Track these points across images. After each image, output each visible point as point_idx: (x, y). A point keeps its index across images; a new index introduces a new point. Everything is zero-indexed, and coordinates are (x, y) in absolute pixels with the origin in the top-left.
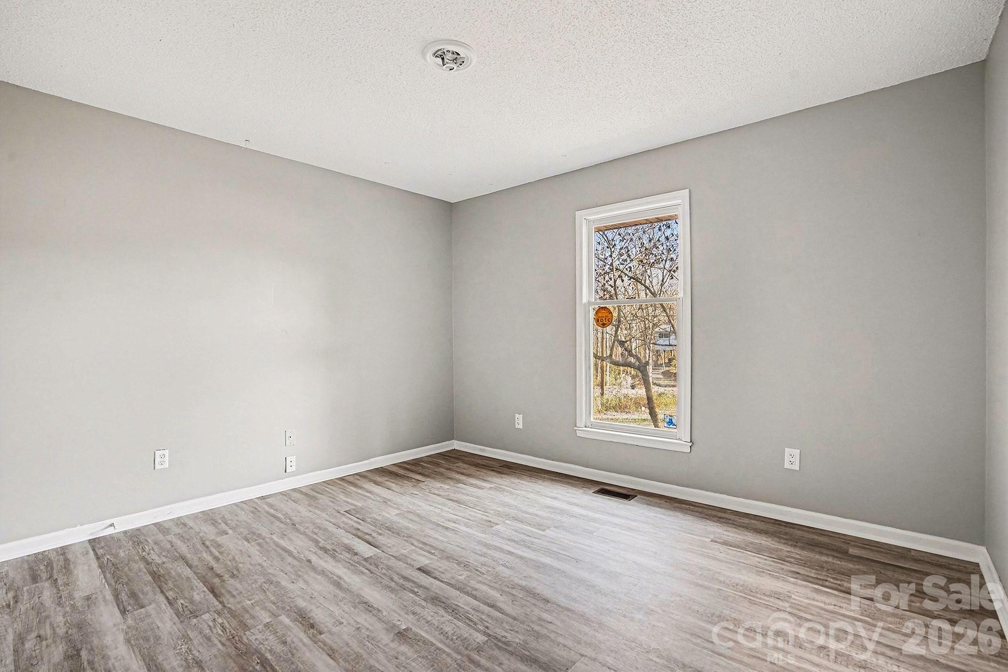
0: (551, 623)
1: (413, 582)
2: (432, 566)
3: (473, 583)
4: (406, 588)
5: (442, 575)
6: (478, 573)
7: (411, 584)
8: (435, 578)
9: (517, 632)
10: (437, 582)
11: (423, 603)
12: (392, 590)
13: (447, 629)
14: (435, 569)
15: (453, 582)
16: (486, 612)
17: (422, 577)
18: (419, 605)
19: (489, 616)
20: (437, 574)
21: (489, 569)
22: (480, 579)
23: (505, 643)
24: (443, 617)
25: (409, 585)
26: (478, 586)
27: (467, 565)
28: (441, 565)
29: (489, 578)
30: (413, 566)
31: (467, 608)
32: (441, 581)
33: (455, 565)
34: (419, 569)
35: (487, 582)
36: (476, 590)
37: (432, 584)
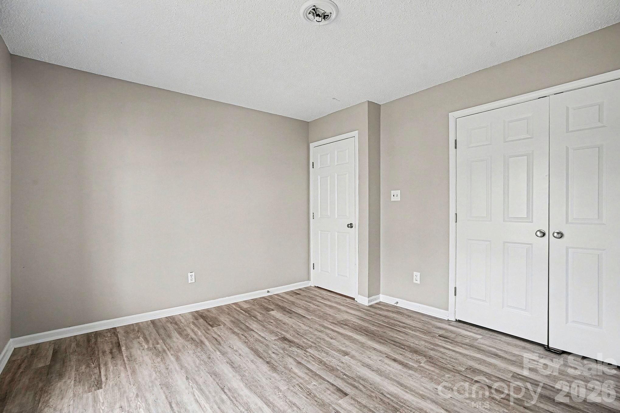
0: (273, 353)
1: (348, 383)
2: (336, 396)
3: (307, 378)
4: (351, 378)
5: (328, 387)
6: (302, 386)
7: (349, 382)
8: (333, 385)
9: (291, 351)
10: (331, 381)
11: (339, 368)
12: (360, 378)
13: (325, 355)
14: (334, 393)
15: (320, 381)
16: (303, 361)
17: (343, 386)
18: (341, 367)
19: (303, 358)
20: (332, 388)
21: (292, 388)
22: (301, 381)
23: (299, 347)
24: (327, 360)
25: (350, 381)
26: (303, 375)
27: (308, 395)
28: (329, 397)
29: (294, 381)
30: (352, 398)
31: (314, 363)
32: (328, 382)
33: (317, 395)
34: (346, 394)
35: (297, 378)
36: (306, 373)
37: (335, 380)
